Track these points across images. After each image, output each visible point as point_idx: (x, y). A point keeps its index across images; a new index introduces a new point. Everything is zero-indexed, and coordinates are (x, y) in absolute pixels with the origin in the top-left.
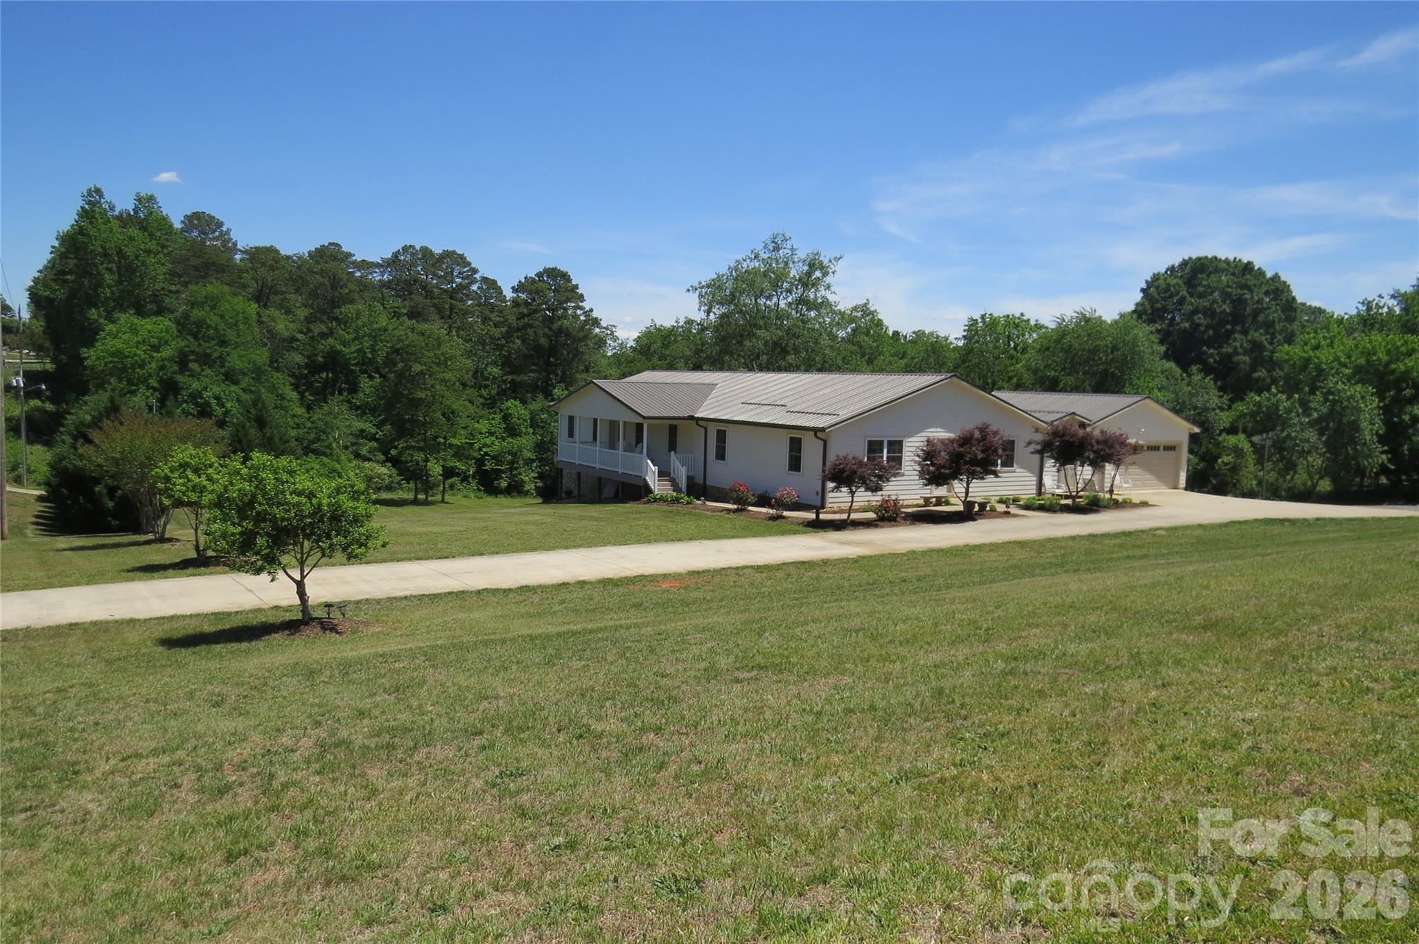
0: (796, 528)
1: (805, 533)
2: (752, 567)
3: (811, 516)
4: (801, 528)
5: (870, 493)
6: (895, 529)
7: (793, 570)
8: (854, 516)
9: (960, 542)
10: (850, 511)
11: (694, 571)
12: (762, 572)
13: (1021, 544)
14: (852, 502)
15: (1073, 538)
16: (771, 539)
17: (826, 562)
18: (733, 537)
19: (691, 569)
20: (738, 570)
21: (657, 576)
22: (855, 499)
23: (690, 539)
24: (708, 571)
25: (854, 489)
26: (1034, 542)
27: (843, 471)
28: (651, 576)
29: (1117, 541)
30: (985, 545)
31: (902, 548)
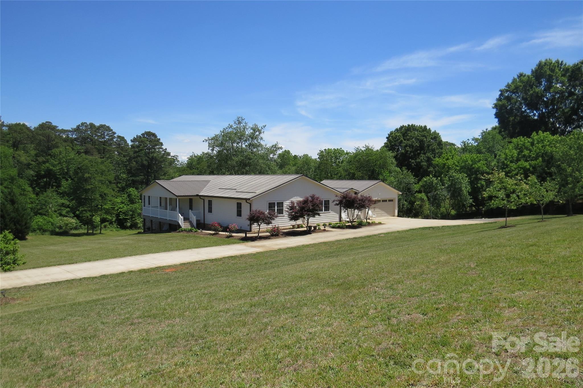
0: (236, 241)
1: (238, 243)
2: (210, 260)
3: (243, 235)
4: (238, 241)
5: (266, 225)
6: (277, 239)
7: (226, 261)
8: (260, 235)
9: (301, 244)
10: (259, 232)
11: (183, 264)
12: (212, 262)
13: (325, 243)
14: (259, 229)
15: (347, 240)
16: (223, 246)
17: (242, 256)
18: (207, 247)
19: (182, 262)
20: (202, 262)
21: (165, 266)
22: (260, 227)
23: (188, 249)
24: (189, 263)
25: (259, 223)
26: (330, 242)
27: (254, 217)
28: (163, 267)
29: (363, 240)
30: (311, 244)
31: (276, 248)
